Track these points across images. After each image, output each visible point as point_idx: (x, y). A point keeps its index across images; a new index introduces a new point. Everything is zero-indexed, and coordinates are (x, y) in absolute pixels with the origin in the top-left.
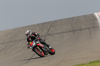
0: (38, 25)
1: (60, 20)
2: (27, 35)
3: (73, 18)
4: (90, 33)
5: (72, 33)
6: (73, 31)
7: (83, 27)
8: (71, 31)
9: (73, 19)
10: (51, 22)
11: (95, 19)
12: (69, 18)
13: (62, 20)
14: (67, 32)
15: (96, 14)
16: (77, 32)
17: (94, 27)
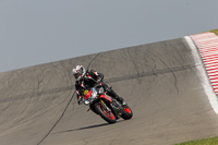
0: (62, 62)
1: (108, 52)
2: (76, 75)
4: (176, 81)
5: (135, 80)
6: (139, 75)
7: (160, 67)
8: (132, 77)
9: (137, 49)
10: (89, 56)
11: (185, 49)
12: (128, 48)
13: (113, 51)
14: (124, 78)
15: (188, 38)
16: (146, 78)
17: (183, 68)
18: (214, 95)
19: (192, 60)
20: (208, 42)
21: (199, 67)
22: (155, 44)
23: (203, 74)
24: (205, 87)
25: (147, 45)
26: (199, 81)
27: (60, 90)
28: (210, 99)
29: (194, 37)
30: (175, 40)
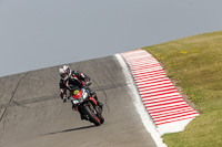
1: (38, 71)
4: (107, 100)
10: (18, 75)
11: (116, 67)
13: (42, 70)
15: (118, 56)
17: (114, 87)
19: (123, 78)
20: (142, 59)
21: (131, 85)
22: (85, 62)
23: (135, 92)
24: (137, 105)
25: (77, 63)
26: (130, 99)
28: (142, 117)
29: (125, 55)
30: (106, 58)
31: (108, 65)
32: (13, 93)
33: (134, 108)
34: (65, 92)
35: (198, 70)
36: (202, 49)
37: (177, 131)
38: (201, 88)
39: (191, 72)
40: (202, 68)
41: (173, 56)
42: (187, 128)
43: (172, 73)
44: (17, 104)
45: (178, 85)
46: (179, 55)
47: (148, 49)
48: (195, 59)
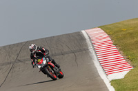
0: (4, 47)
3: (51, 37)
4: (76, 59)
7: (66, 50)
10: (21, 43)
11: (82, 38)
12: (45, 38)
15: (83, 32)
17: (81, 51)
18: (101, 67)
19: (86, 45)
20: (97, 34)
21: (91, 50)
22: (62, 35)
23: (94, 54)
25: (58, 36)
26: (91, 58)
27: (3, 65)
28: (98, 69)
29: (88, 31)
30: (76, 33)
31: (77, 37)
32: (18, 55)
33: (93, 64)
34: (34, 61)
35: (133, 41)
36: (135, 27)
37: (120, 78)
38: (135, 52)
39: (128, 42)
40: (135, 39)
41: (117, 32)
42: (126, 77)
43: (117, 42)
44: (20, 61)
45: (120, 49)
46: (121, 31)
47: (102, 27)
48: (131, 34)
